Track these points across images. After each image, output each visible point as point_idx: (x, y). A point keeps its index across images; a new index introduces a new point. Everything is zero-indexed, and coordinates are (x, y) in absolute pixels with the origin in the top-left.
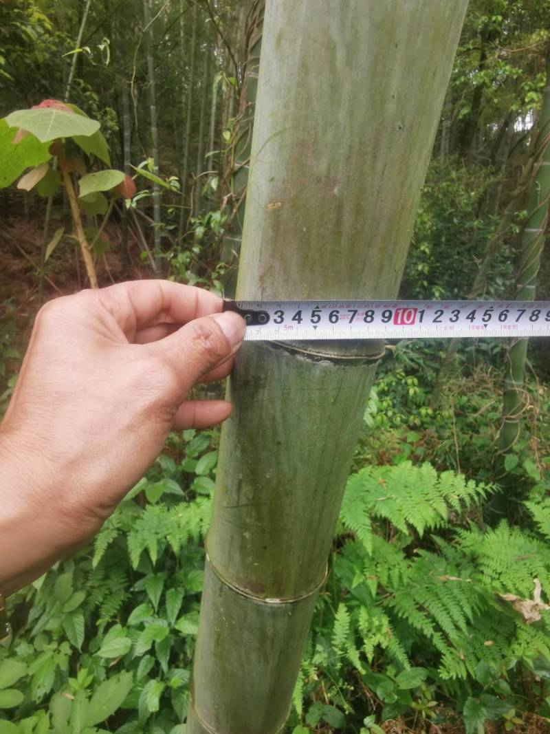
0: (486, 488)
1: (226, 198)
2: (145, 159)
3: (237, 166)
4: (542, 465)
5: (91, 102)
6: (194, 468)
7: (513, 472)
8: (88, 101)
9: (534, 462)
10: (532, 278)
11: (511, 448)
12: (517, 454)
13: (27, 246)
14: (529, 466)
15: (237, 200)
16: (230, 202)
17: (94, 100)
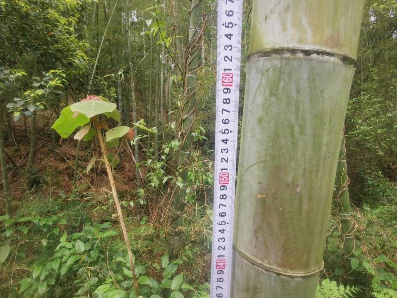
0: (351, 289)
1: (180, 133)
2: (140, 120)
3: (185, 117)
4: (374, 264)
5: (103, 86)
6: (170, 285)
7: (358, 270)
8: (102, 86)
9: (369, 262)
10: (343, 156)
11: (353, 254)
12: (357, 258)
13: (68, 156)
14: (366, 265)
15: (186, 133)
16: (182, 135)
17: (105, 85)
